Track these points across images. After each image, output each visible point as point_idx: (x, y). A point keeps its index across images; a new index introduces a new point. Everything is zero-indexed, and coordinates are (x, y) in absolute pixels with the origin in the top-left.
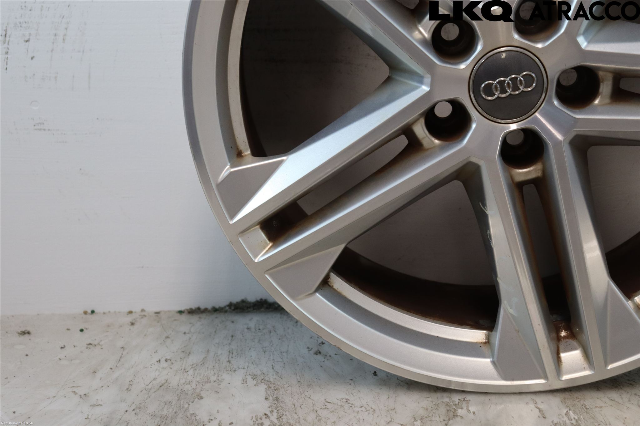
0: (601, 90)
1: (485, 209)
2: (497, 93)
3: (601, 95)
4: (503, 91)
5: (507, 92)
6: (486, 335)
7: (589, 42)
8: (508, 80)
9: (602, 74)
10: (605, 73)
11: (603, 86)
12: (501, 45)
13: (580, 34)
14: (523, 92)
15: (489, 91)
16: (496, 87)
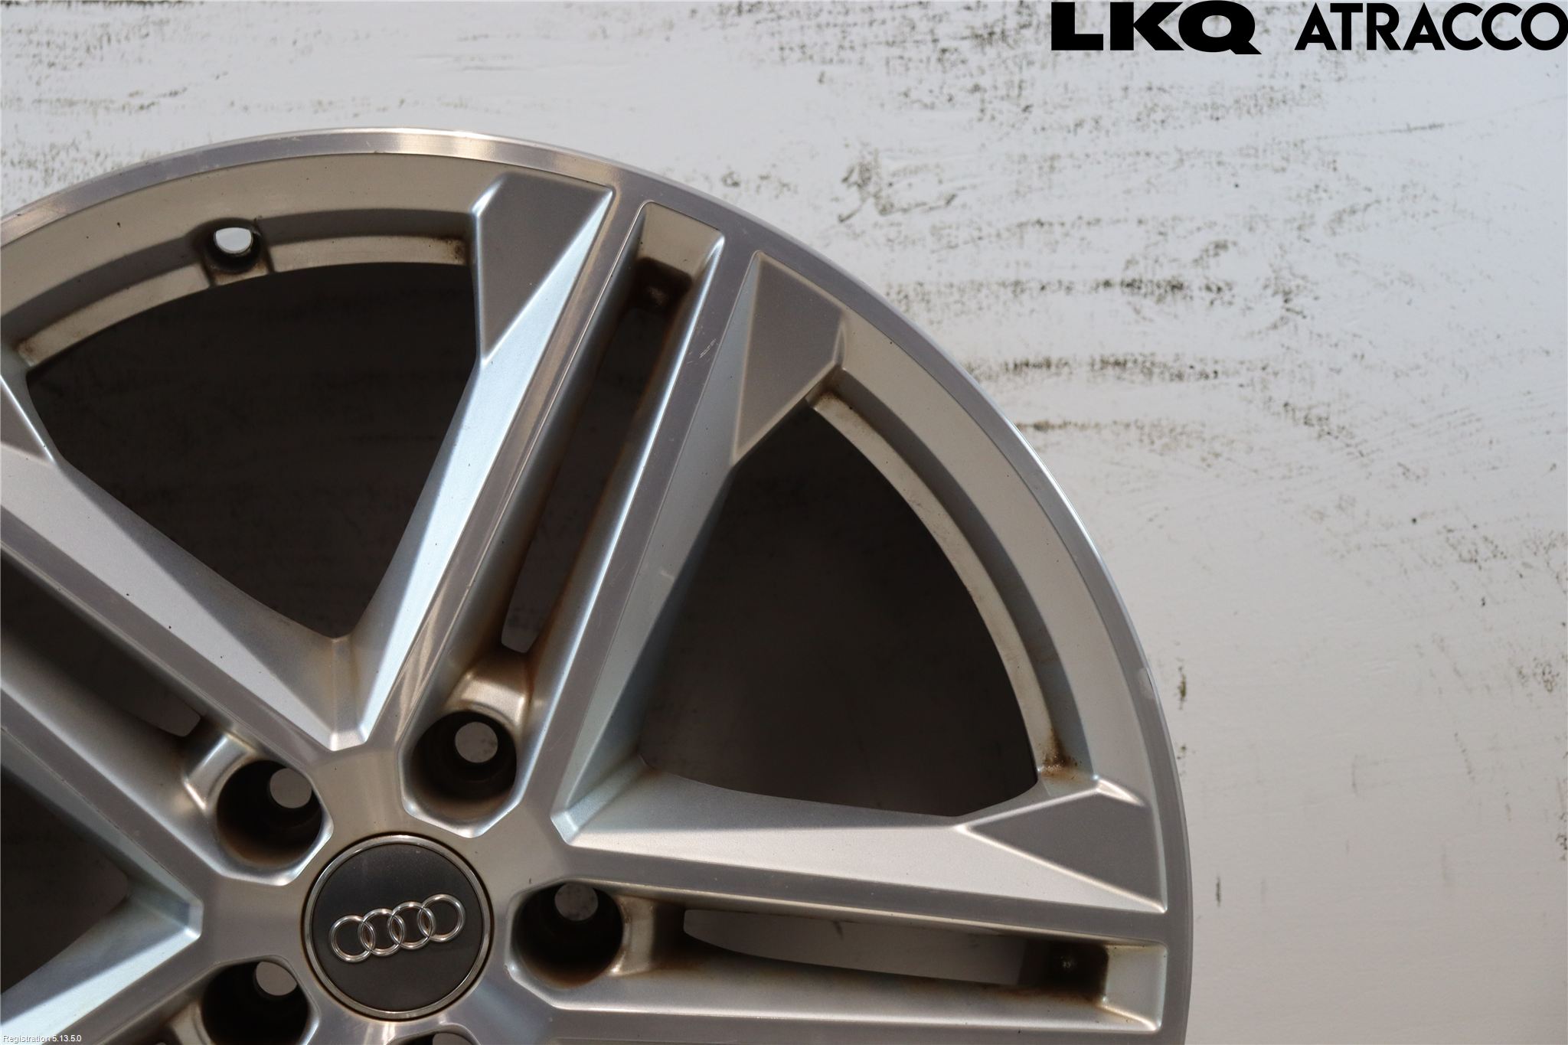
0: (625, 940)
3: (625, 952)
5: (393, 943)
7: (584, 826)
8: (394, 912)
9: (625, 903)
10: (632, 900)
11: (631, 930)
12: (377, 830)
13: (561, 809)
14: (431, 943)
15: (350, 938)
16: (366, 930)
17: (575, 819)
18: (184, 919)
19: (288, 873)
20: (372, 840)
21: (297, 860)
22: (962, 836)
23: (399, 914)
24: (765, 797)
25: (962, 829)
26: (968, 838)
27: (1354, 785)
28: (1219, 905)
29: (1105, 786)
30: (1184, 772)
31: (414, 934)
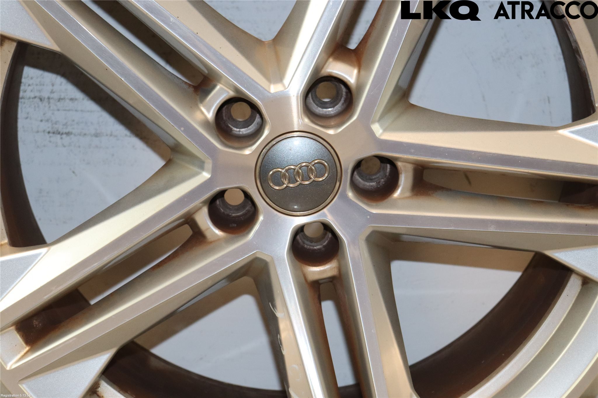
0: (400, 182)
1: (275, 310)
2: (286, 182)
3: (400, 188)
4: (293, 180)
5: (297, 181)
7: (385, 130)
8: (298, 168)
9: (400, 165)
10: (403, 163)
11: (402, 177)
13: (373, 122)
14: (314, 181)
15: (277, 179)
16: (284, 175)
17: (381, 126)
18: (201, 166)
20: (287, 134)
21: (254, 143)
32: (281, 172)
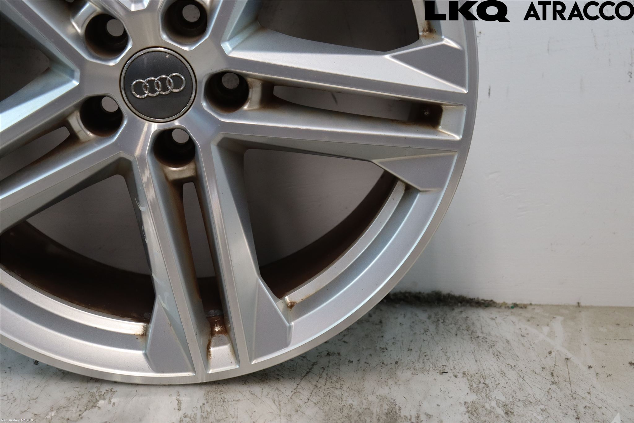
0: (250, 96)
1: (139, 205)
2: (147, 92)
3: (249, 101)
4: (153, 91)
5: (156, 91)
6: (144, 327)
7: (234, 48)
8: (157, 79)
9: (250, 81)
10: (253, 80)
11: (252, 92)
12: (150, 45)
13: (225, 41)
14: (172, 92)
15: (139, 88)
16: (146, 86)
17: (231, 45)
18: (72, 77)
19: (114, 61)
20: (148, 49)
21: (118, 56)
22: (387, 60)
23: (159, 80)
24: (308, 41)
25: (387, 57)
26: (390, 61)
27: (548, 50)
28: (489, 97)
29: (446, 41)
30: (480, 43)
31: (165, 89)
32: (142, 83)
